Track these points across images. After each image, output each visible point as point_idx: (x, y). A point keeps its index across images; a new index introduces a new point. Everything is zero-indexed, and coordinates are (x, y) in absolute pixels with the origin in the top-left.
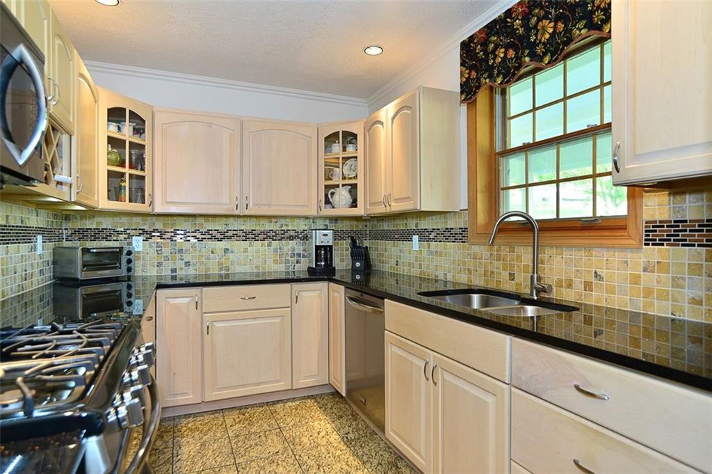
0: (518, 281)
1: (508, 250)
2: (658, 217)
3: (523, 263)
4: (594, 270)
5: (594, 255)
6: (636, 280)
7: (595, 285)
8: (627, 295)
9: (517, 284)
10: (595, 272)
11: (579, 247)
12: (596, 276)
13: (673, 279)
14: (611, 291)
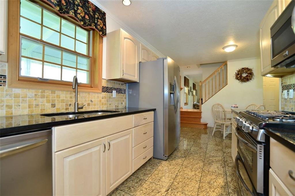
0: (58, 107)
1: (51, 92)
2: (104, 86)
3: (61, 99)
4: (90, 99)
5: (90, 95)
6: (100, 101)
7: (91, 104)
8: (98, 105)
9: (57, 109)
10: (91, 100)
11: (86, 92)
12: (91, 101)
13: (107, 100)
14: (95, 105)
